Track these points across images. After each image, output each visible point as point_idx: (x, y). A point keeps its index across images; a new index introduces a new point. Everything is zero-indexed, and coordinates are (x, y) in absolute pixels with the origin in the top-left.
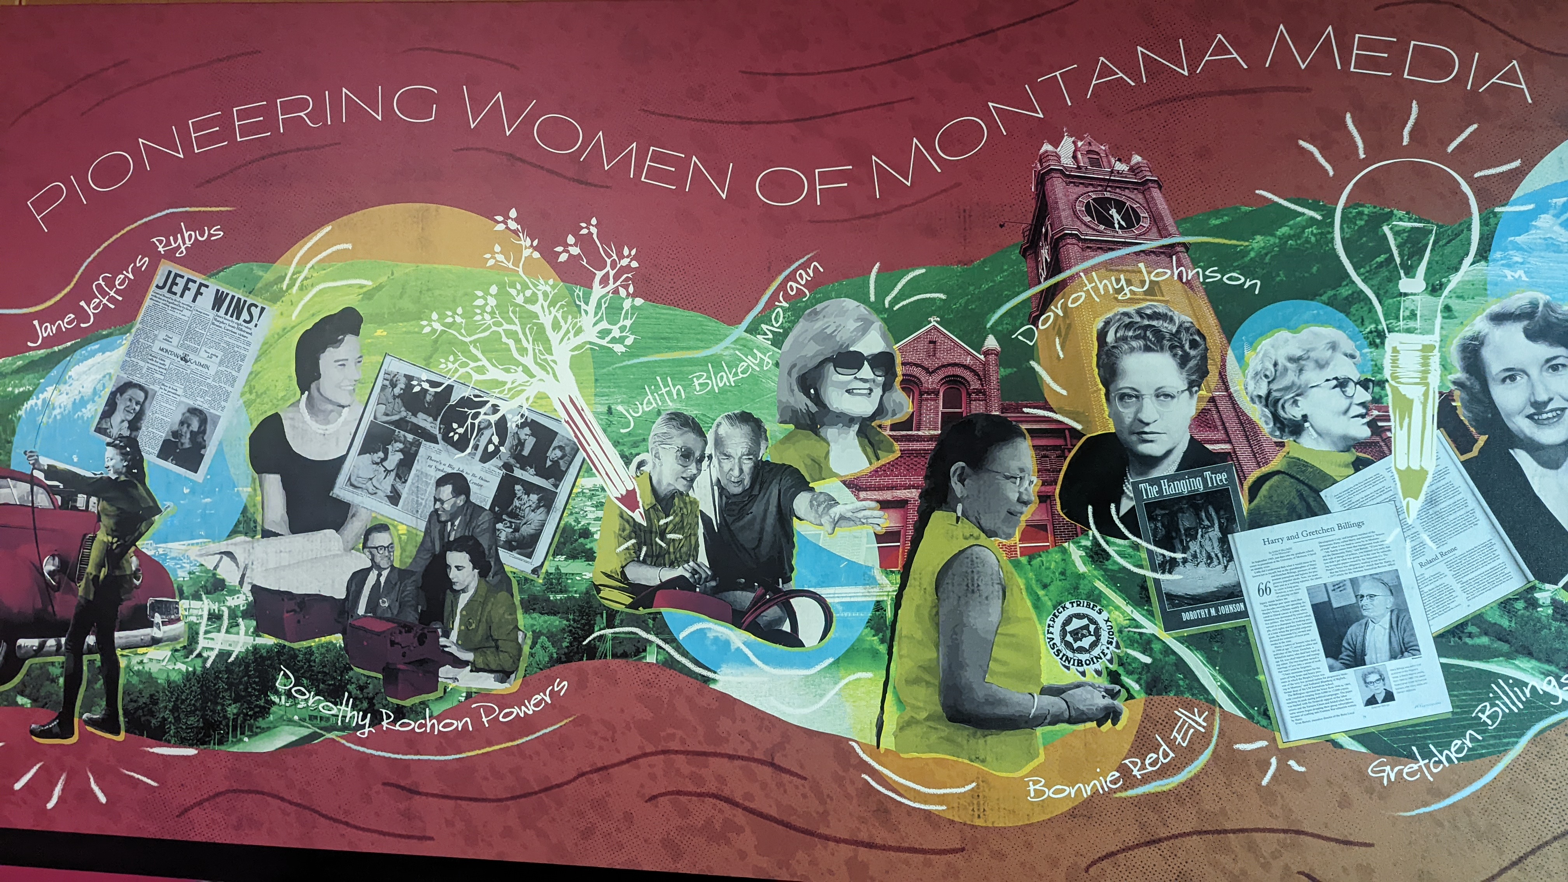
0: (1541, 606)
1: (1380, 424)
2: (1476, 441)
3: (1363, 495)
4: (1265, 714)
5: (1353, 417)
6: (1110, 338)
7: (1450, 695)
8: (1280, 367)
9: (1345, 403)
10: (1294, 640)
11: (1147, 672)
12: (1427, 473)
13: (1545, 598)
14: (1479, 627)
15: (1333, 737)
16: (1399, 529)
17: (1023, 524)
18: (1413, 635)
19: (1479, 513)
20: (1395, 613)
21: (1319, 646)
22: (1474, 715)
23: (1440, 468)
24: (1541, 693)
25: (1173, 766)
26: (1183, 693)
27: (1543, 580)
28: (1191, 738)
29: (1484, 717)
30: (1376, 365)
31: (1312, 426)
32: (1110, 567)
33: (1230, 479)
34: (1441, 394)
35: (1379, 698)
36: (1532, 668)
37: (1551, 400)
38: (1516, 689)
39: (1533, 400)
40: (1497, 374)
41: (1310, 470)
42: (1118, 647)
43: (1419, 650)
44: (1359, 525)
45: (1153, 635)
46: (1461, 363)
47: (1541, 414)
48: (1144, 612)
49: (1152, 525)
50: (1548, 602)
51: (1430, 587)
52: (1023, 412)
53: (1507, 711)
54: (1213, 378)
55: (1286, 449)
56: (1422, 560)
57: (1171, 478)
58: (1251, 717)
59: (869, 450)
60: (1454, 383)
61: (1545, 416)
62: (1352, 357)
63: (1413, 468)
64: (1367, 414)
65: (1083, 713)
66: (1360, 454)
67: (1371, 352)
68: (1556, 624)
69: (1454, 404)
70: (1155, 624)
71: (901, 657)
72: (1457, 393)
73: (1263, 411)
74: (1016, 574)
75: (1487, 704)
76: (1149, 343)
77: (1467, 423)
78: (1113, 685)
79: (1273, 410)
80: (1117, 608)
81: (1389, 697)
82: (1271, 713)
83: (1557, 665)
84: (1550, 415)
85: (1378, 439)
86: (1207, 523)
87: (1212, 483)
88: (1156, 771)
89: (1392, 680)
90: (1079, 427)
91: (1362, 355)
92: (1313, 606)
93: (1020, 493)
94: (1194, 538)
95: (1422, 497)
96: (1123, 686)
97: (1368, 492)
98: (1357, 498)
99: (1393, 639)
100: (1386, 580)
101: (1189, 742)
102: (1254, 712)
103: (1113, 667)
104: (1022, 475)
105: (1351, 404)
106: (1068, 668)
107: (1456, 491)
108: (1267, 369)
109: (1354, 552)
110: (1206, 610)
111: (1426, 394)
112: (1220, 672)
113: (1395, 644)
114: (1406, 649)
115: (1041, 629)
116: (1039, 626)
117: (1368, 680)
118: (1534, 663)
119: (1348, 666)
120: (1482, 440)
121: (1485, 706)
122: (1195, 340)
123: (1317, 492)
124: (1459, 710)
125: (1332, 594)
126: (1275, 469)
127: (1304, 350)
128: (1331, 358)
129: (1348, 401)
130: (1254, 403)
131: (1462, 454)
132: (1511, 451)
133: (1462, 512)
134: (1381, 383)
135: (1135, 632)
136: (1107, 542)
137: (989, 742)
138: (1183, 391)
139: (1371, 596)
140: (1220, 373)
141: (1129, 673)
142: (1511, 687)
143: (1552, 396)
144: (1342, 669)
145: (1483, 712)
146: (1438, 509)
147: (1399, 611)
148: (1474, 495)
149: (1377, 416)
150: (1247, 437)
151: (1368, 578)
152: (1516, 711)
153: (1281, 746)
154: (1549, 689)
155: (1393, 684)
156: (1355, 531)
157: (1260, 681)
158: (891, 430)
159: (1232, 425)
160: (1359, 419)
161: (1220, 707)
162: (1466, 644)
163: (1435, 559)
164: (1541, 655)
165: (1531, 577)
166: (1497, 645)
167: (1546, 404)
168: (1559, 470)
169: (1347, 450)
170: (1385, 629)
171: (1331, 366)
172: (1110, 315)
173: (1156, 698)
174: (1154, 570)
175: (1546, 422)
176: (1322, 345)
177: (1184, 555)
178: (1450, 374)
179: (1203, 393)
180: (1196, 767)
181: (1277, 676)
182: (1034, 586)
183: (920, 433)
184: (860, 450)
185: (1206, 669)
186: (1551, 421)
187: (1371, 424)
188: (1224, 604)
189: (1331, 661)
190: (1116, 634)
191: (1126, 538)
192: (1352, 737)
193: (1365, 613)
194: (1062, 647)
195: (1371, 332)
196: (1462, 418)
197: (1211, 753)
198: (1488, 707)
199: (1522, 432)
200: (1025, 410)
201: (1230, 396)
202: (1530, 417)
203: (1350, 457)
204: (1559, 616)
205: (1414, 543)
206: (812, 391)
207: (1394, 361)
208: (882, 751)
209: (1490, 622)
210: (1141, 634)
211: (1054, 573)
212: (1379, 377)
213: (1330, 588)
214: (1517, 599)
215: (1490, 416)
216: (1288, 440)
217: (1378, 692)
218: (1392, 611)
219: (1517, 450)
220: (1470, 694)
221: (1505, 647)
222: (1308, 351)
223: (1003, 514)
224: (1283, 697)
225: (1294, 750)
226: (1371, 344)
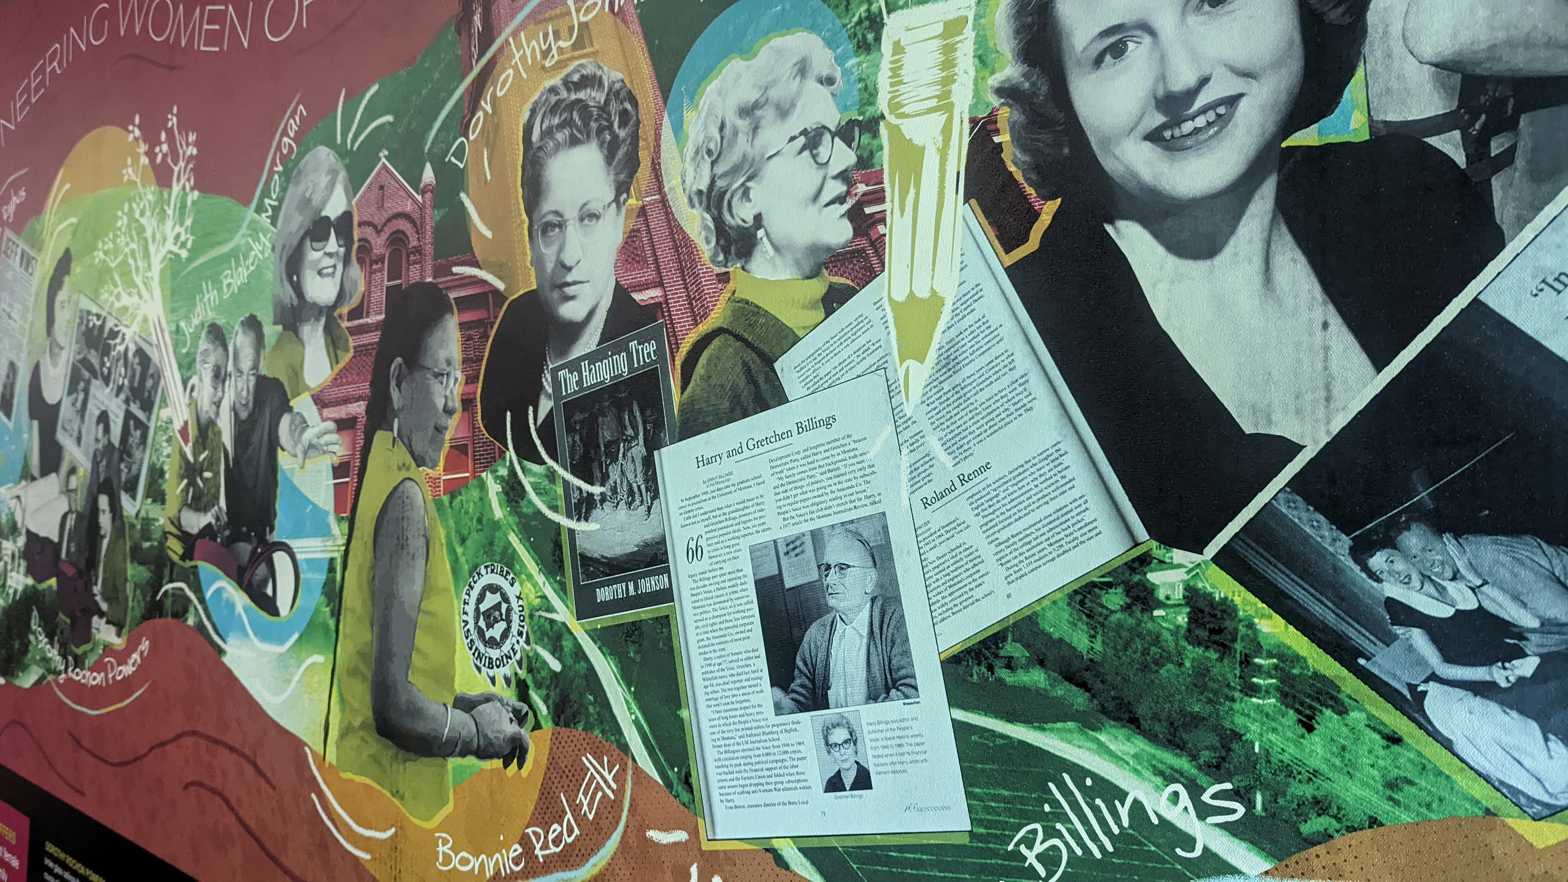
0: (1160, 605)
1: (868, 210)
2: (1037, 215)
3: (836, 361)
4: (687, 781)
5: (827, 205)
6: (535, 136)
7: (969, 795)
8: (727, 131)
9: (816, 176)
10: (731, 648)
11: (555, 688)
12: (941, 302)
13: (1172, 586)
14: (1027, 646)
15: (776, 844)
16: (891, 428)
17: (447, 445)
18: (907, 653)
19: (1037, 385)
20: (878, 603)
21: (762, 663)
22: (1011, 847)
23: (965, 288)
24: (1155, 821)
25: (577, 851)
26: (592, 728)
27: (1170, 540)
28: (598, 808)
29: (1031, 857)
30: (866, 88)
31: (767, 235)
32: (525, 510)
33: (659, 352)
34: (974, 121)
35: (849, 779)
36: (1135, 756)
37: (1204, 81)
38: (1098, 801)
39: (1161, 93)
40: (1085, 49)
41: (762, 320)
42: (528, 642)
43: (915, 688)
44: (828, 423)
45: (564, 624)
46: (1014, 43)
47: (1179, 125)
48: (556, 586)
49: (570, 439)
50: (1178, 594)
51: (938, 552)
52: (453, 274)
53: (1079, 852)
54: (644, 173)
55: (731, 286)
56: (927, 492)
57: (593, 358)
58: (669, 785)
59: (331, 350)
60: (1000, 91)
61: (1187, 127)
62: (829, 81)
63: (919, 294)
64: (848, 193)
65: (490, 744)
66: (836, 279)
67: (859, 64)
68: (1193, 653)
69: (996, 139)
70: (567, 606)
71: (345, 636)
72: (1004, 114)
73: (703, 219)
74: (438, 522)
75: (1038, 826)
76: (575, 131)
77: (1019, 176)
78: (521, 704)
79: (716, 213)
80: (530, 577)
81: (863, 781)
82: (693, 780)
83: (1194, 757)
84: (1200, 121)
85: (863, 243)
86: (630, 432)
87: (639, 362)
88: (559, 855)
89: (868, 744)
90: (500, 286)
91: (846, 73)
92: (757, 583)
93: (446, 397)
94: (615, 460)
95: (932, 355)
96: (531, 706)
97: (844, 355)
98: (827, 368)
99: (874, 660)
100: (865, 535)
101: (596, 813)
102: (672, 774)
103: (522, 673)
104: (448, 370)
105: (824, 179)
106: (479, 669)
107: (993, 336)
108: (710, 139)
109: (819, 478)
110: (624, 584)
111: (946, 131)
112: (637, 697)
113: (876, 670)
114: (894, 681)
115: (457, 606)
116: (456, 602)
117: (833, 739)
118: (1140, 744)
119: (803, 707)
120: (1049, 210)
121: (1034, 832)
122: (625, 110)
123: (769, 361)
124: (982, 830)
125: (784, 561)
126: (717, 325)
127: (760, 88)
128: (799, 93)
129: (821, 173)
130: (692, 206)
131: (1007, 252)
132: (1109, 228)
133: (1005, 381)
134: (872, 125)
135: (546, 619)
136: (523, 469)
137: (408, 771)
138: (609, 205)
139: (843, 567)
140: (653, 162)
141: (539, 686)
142: (1089, 794)
143: (1206, 72)
144: (793, 712)
145: (1030, 846)
146: (957, 379)
147: (886, 601)
148: (1028, 341)
149: (865, 194)
150: (682, 272)
151: (838, 530)
152: (1098, 855)
153: (706, 846)
154: (1173, 814)
155: (870, 753)
156: (820, 435)
157: (681, 721)
158: (349, 320)
159: (665, 254)
160: (837, 205)
161: (634, 760)
162: (1000, 681)
163: (951, 491)
164: (1158, 728)
165: (1142, 533)
166: (1063, 690)
167: (1192, 94)
168: (1218, 260)
169: (814, 274)
170: (861, 636)
171: (798, 110)
172: (535, 97)
173: (564, 731)
174: (569, 516)
175: (1189, 142)
176: (787, 68)
177: (603, 489)
178: (993, 72)
179: (632, 201)
180: (602, 858)
181: (705, 714)
182: (453, 539)
183: (369, 320)
184: (324, 352)
185: (619, 689)
186: (1202, 137)
187: (855, 215)
188: (644, 575)
189: (779, 693)
190: (527, 620)
191: (541, 462)
192: (804, 851)
193: (832, 602)
194: (474, 636)
195: (860, 22)
196: (1012, 168)
197: (619, 839)
198: (1040, 836)
199: (1135, 176)
200: (455, 269)
201: (664, 201)
202: (1154, 137)
203: (817, 288)
204: (1203, 634)
205: (916, 456)
206: (295, 278)
207: (896, 71)
208: (327, 765)
209: (1048, 635)
210: (552, 622)
211: (471, 519)
212: (870, 111)
213: (782, 549)
214: (1109, 585)
215: (1066, 151)
216: (735, 268)
217: (846, 765)
218: (873, 600)
219: (1121, 224)
220: (1004, 799)
221: (1079, 699)
222: (767, 88)
223: (431, 430)
224: (711, 755)
225: (722, 856)
226: (859, 47)
